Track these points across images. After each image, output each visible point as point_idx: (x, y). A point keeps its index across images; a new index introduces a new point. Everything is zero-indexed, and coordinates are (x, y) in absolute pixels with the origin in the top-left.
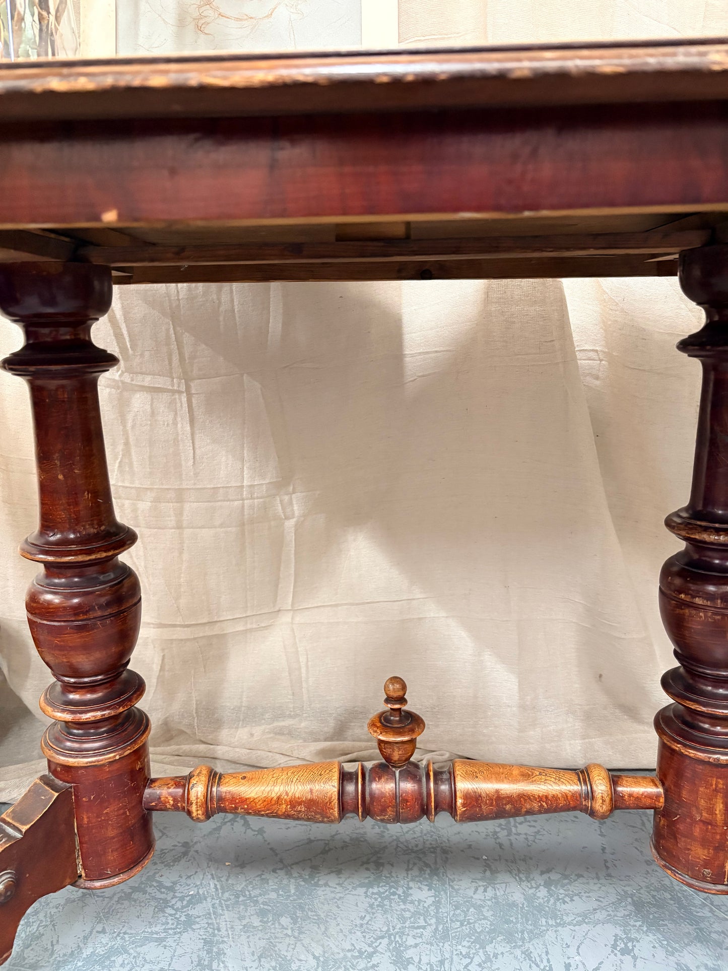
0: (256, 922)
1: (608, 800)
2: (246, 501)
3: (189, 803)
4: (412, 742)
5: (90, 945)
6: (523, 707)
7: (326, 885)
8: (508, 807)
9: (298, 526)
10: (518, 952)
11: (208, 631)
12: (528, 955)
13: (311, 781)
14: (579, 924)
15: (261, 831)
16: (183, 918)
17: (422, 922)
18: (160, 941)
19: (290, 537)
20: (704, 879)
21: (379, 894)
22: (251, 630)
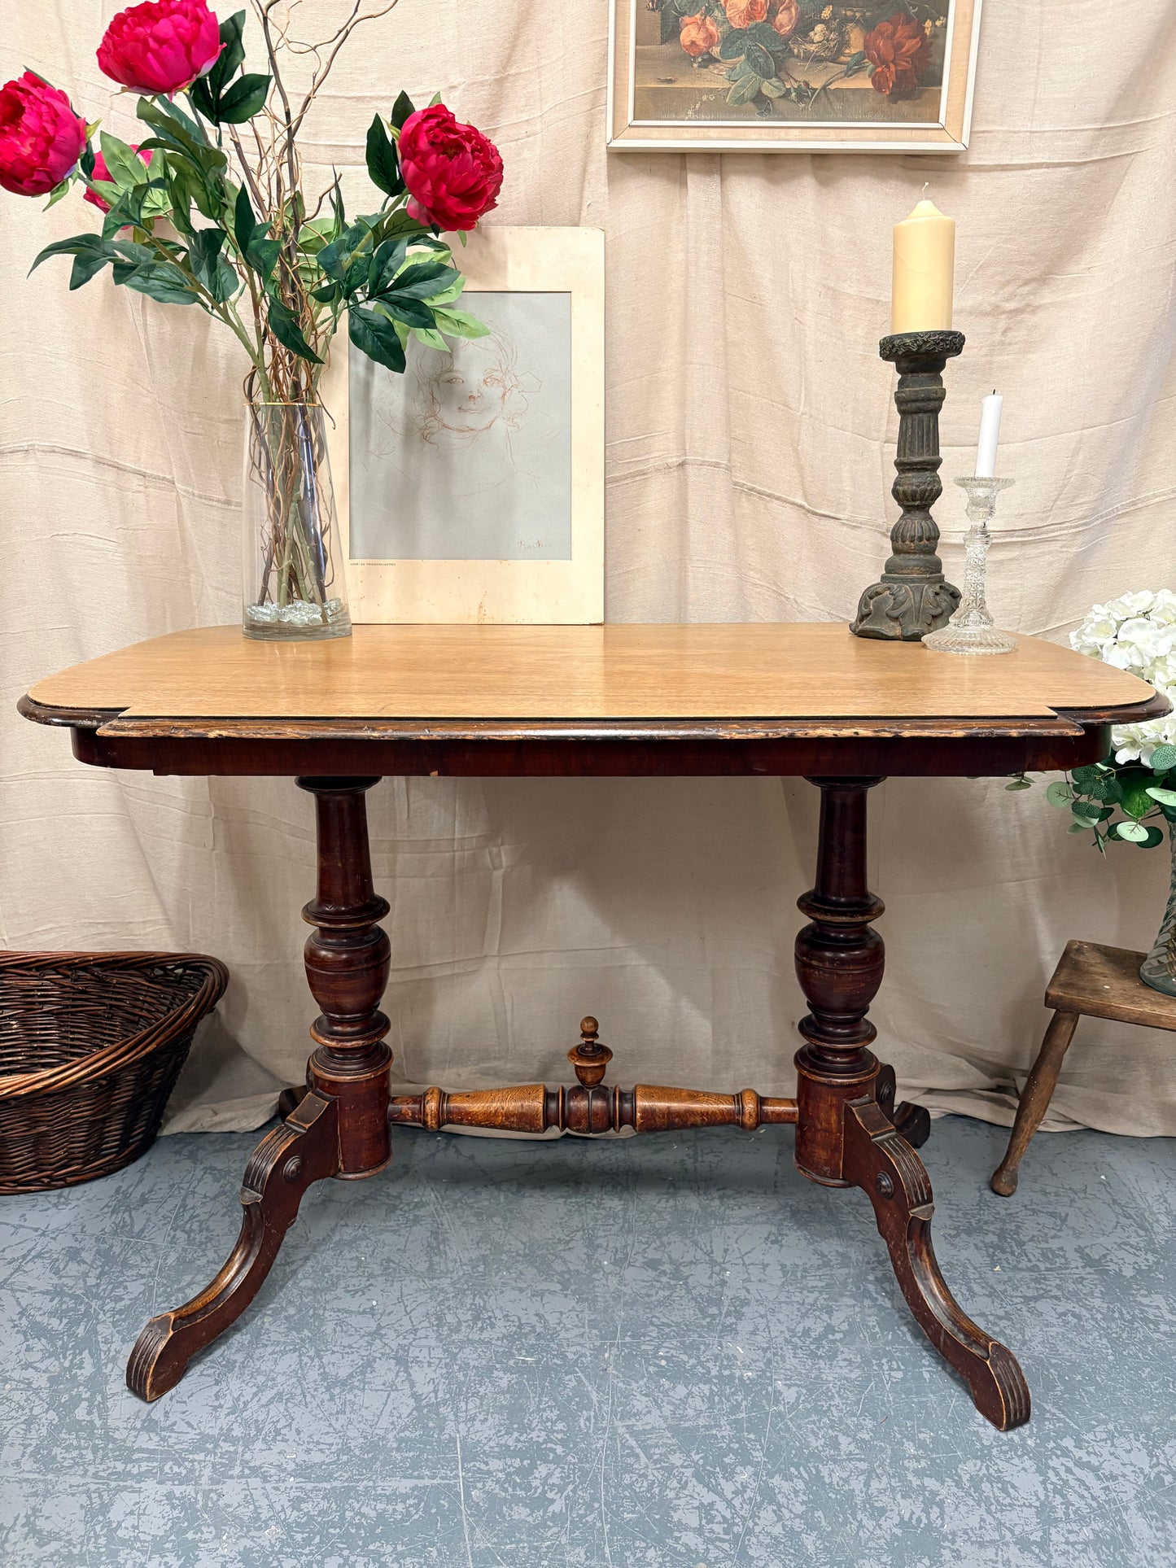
0: (473, 1220)
1: (754, 1115)
2: (457, 854)
3: (425, 1115)
4: (603, 1067)
5: (337, 1233)
6: (716, 1052)
7: (531, 1196)
8: (677, 1120)
9: (505, 877)
10: (687, 1241)
11: (416, 976)
12: (696, 1243)
13: (522, 1099)
14: (742, 1224)
15: (472, 1158)
16: (411, 1217)
17: (611, 1222)
18: (395, 1232)
19: (498, 886)
20: (824, 1175)
21: (577, 1203)
22: (458, 975)
